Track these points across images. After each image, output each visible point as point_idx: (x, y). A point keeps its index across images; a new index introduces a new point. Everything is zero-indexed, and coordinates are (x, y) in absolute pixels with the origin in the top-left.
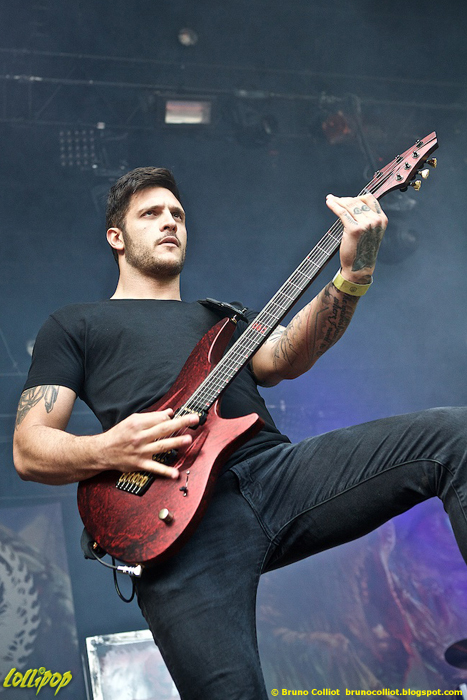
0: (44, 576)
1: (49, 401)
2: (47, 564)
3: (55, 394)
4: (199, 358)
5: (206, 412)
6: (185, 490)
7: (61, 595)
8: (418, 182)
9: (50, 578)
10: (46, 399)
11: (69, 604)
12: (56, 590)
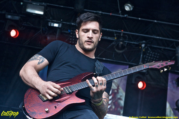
0: (116, 91)
1: (40, 62)
2: (118, 87)
3: (43, 61)
4: (79, 77)
5: (73, 92)
6: (56, 107)
7: (120, 99)
8: (162, 71)
9: (118, 92)
10: (39, 61)
11: (122, 103)
12: (119, 97)
